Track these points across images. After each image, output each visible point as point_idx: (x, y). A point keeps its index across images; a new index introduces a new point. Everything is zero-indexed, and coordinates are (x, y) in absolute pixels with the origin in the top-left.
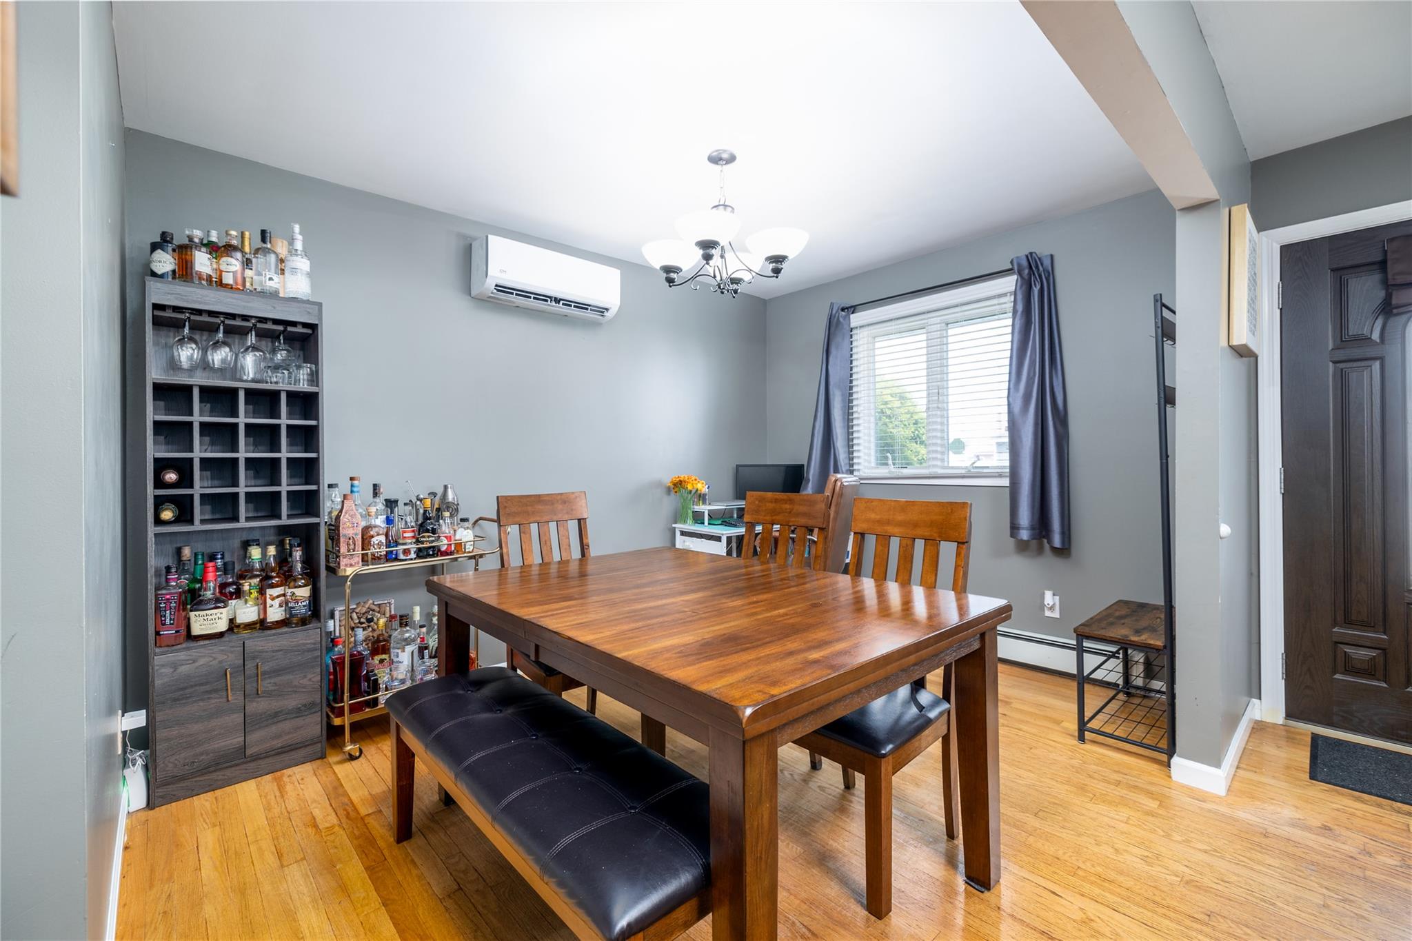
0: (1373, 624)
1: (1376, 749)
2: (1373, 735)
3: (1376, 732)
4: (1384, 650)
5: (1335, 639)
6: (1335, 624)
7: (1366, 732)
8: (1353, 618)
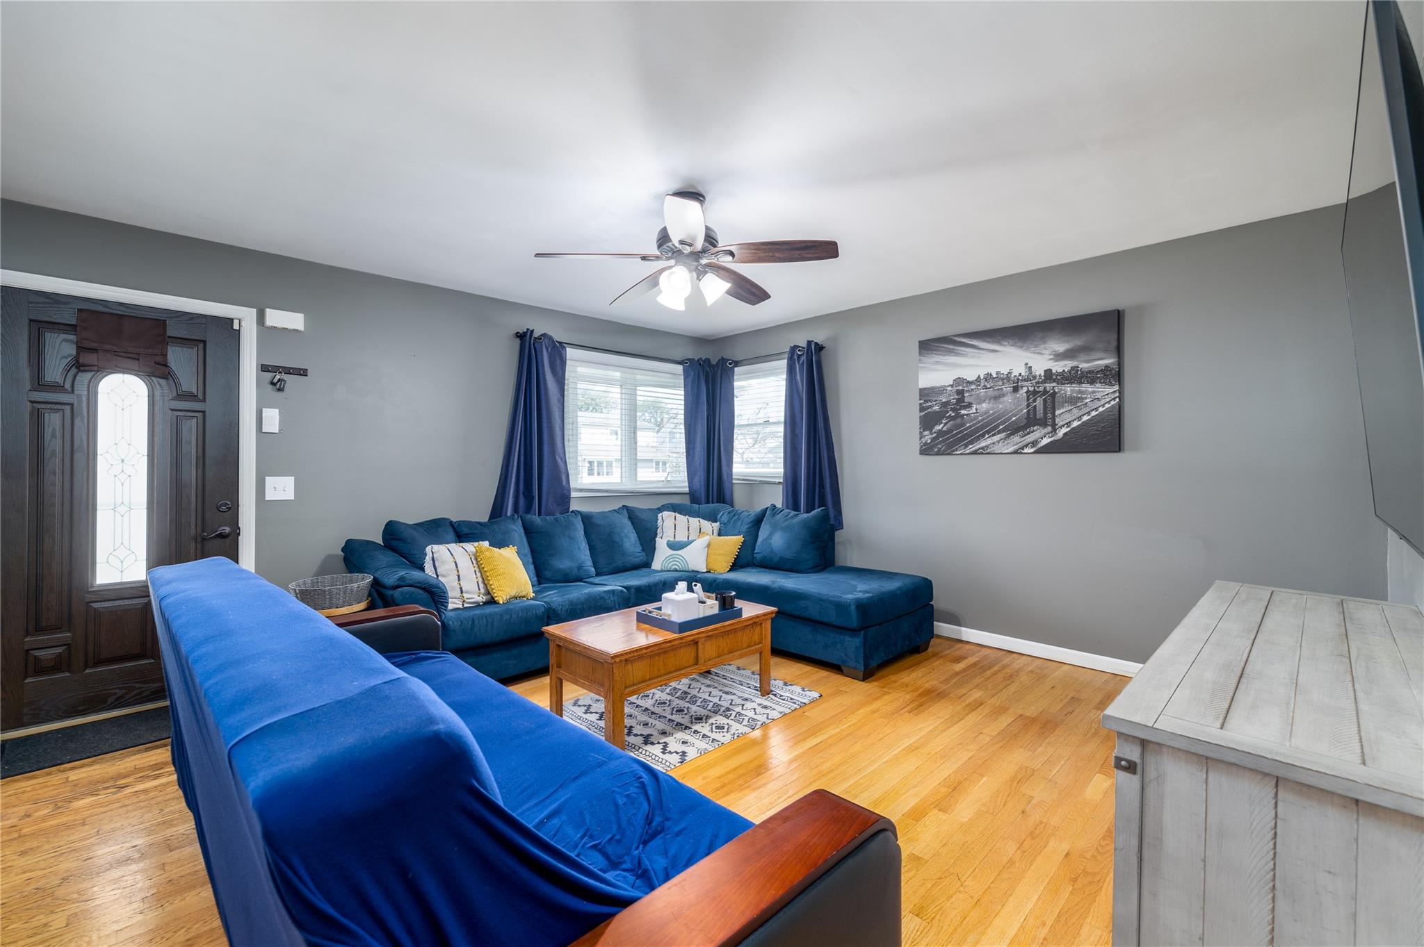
0: (60, 626)
1: (58, 731)
2: (58, 719)
3: (61, 716)
4: (68, 645)
5: (26, 648)
6: (27, 634)
7: (51, 719)
8: (43, 625)
